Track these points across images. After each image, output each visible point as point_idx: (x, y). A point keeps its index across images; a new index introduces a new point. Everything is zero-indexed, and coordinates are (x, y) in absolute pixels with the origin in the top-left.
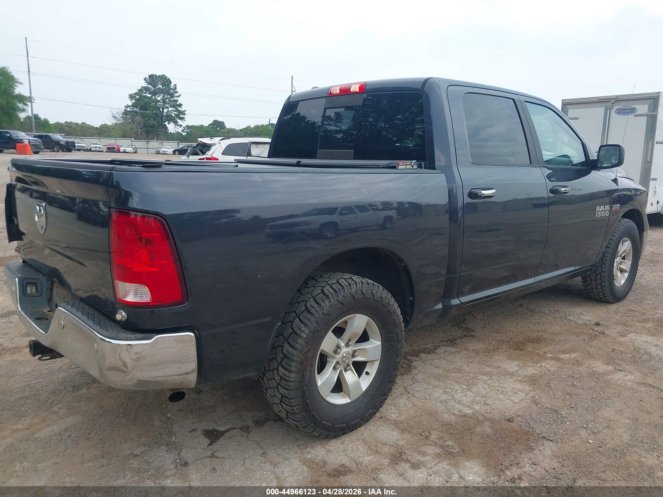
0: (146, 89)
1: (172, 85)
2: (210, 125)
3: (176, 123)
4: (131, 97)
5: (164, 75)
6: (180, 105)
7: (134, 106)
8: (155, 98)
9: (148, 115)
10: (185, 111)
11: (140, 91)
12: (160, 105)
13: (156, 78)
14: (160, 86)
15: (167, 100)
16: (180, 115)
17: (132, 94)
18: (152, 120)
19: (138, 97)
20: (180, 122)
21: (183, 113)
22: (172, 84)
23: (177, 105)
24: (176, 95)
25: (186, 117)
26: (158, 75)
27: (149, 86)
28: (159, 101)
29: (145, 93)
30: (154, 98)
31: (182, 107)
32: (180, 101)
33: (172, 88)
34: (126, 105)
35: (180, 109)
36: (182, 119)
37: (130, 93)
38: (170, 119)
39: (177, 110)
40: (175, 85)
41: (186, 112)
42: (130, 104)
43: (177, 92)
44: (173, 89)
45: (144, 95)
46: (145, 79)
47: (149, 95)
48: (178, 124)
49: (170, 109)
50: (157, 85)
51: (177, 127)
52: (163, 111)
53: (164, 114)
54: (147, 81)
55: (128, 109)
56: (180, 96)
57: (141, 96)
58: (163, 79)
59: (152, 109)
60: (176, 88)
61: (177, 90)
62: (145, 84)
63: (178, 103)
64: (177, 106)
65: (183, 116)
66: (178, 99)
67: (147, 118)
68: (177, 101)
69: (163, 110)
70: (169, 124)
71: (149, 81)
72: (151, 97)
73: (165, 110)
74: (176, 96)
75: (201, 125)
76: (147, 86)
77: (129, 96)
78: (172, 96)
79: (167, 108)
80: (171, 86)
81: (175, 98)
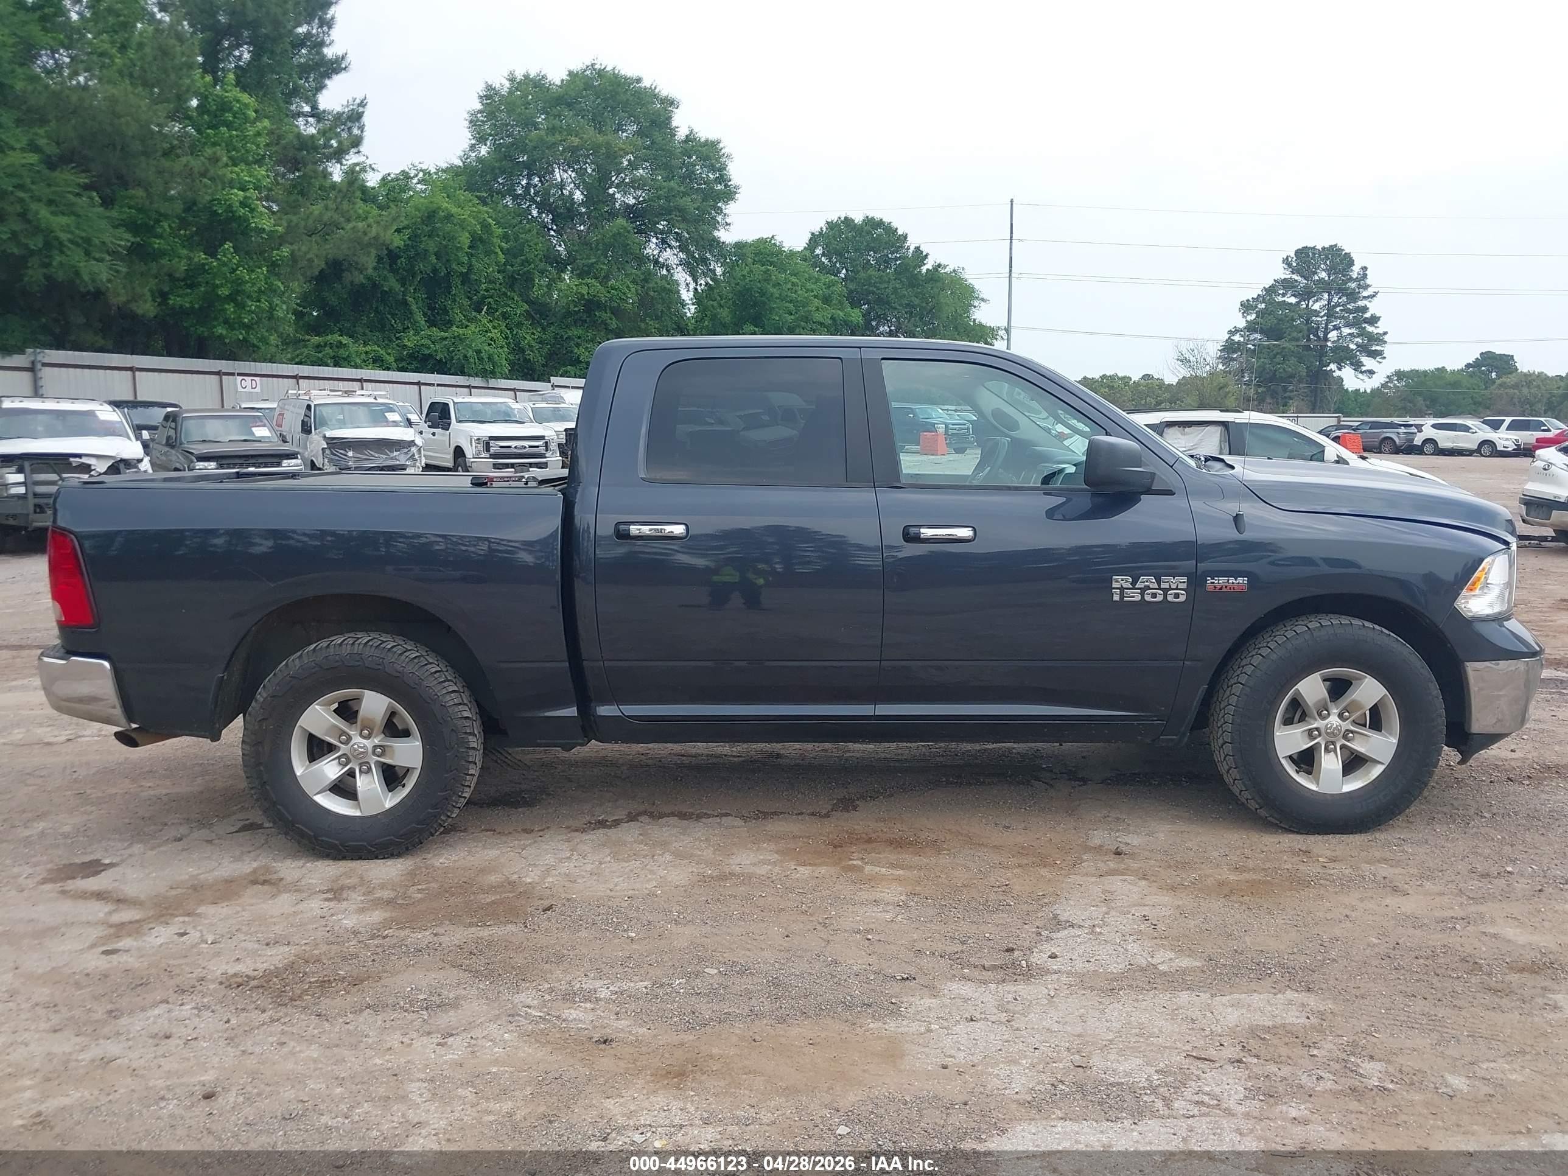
0: (1287, 285)
1: (1356, 268)
2: (1468, 366)
3: (1357, 366)
4: (1246, 307)
5: (1336, 245)
6: (1374, 320)
7: (1251, 328)
8: (1307, 305)
9: (1284, 348)
10: (1385, 333)
11: (1271, 290)
12: (1318, 324)
13: (1314, 254)
14: (1323, 275)
15: (1338, 309)
16: (1373, 346)
17: (1248, 300)
18: (1293, 360)
19: (1263, 306)
20: (1368, 363)
21: (1379, 339)
22: (1354, 268)
23: (1362, 320)
24: (1365, 294)
25: (1387, 350)
26: (1319, 247)
27: (1295, 277)
28: (1316, 313)
29: (1284, 295)
30: (1304, 306)
31: (1379, 324)
32: (1374, 308)
33: (1355, 275)
34: (1231, 328)
35: (1370, 329)
36: (1374, 354)
37: (1245, 299)
38: (1344, 356)
39: (1363, 333)
40: (1365, 269)
41: (1386, 338)
42: (1242, 324)
43: (1367, 287)
44: (1355, 280)
45: (1280, 299)
46: (1286, 261)
47: (1293, 300)
48: (1364, 369)
49: (1346, 331)
50: (1315, 273)
51: (1360, 376)
52: (1326, 339)
53: (1329, 344)
54: (1289, 265)
55: (1237, 338)
56: (1374, 296)
57: (1271, 303)
58: (1333, 256)
59: (1295, 334)
60: (1365, 276)
61: (1368, 282)
62: (1282, 273)
63: (1367, 315)
64: (1366, 323)
65: (1378, 348)
66: (1369, 305)
67: (1279, 359)
68: (1365, 309)
69: (1326, 333)
70: (1340, 369)
71: (1294, 264)
72: (1298, 303)
73: (1333, 335)
74: (1364, 297)
75: (1437, 369)
76: (1289, 276)
77: (1239, 306)
78: (1353, 296)
79: (1336, 328)
80: (1352, 270)
81: (1361, 303)
